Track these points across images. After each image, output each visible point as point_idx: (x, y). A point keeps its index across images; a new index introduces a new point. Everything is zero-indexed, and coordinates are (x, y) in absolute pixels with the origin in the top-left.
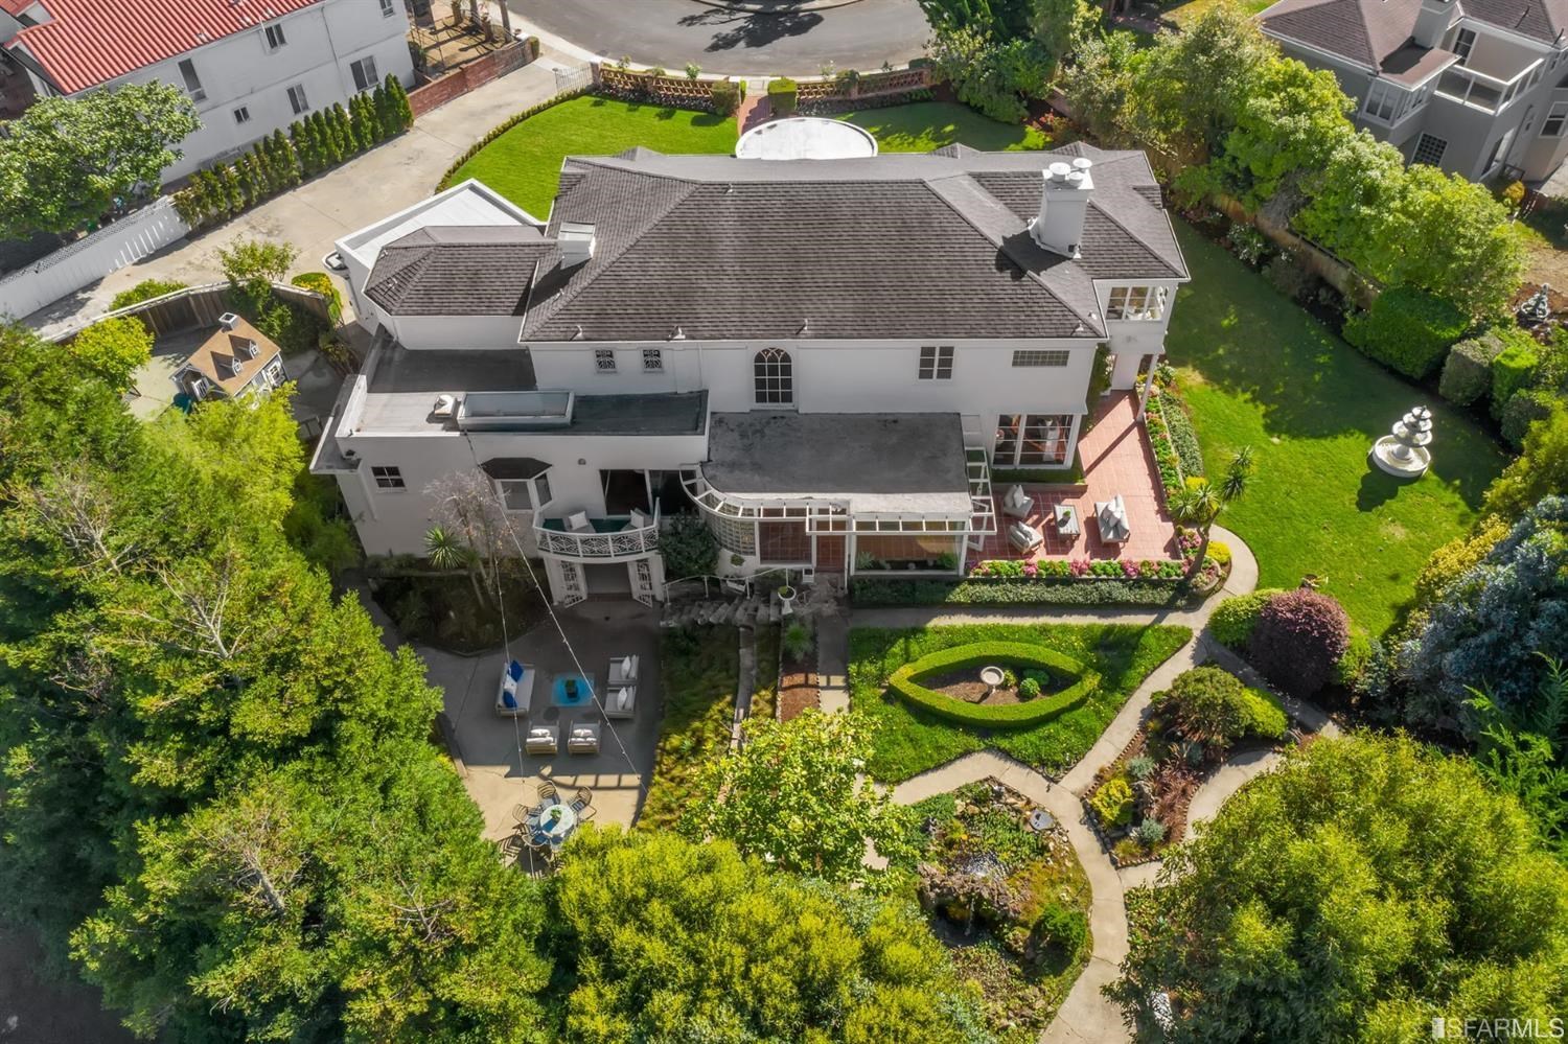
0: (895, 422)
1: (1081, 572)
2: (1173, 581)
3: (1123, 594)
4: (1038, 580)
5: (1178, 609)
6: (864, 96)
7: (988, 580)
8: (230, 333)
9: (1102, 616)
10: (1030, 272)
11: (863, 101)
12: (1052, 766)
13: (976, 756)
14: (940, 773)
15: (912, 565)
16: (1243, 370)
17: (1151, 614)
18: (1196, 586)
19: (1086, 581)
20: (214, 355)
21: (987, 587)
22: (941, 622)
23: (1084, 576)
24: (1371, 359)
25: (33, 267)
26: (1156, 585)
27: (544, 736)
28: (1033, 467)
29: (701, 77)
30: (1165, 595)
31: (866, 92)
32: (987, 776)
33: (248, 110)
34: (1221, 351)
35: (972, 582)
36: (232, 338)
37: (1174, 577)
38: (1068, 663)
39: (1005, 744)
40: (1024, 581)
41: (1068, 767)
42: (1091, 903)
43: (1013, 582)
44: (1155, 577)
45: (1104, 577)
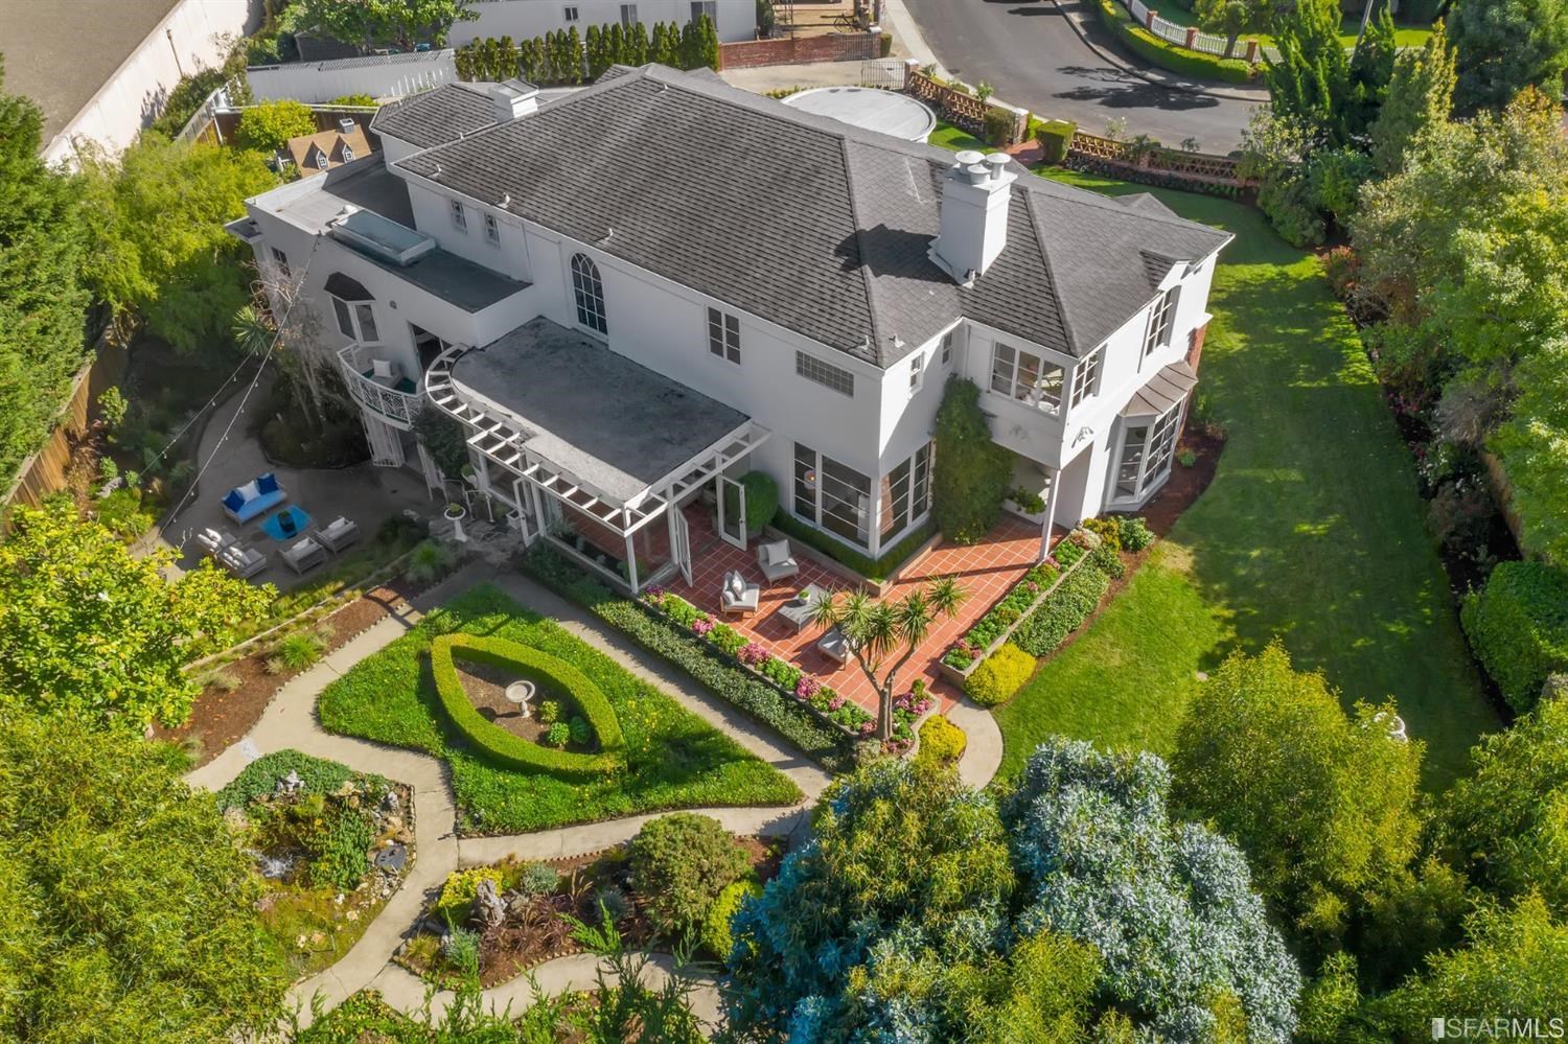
0: (681, 396)
1: (749, 660)
2: (840, 730)
3: (774, 713)
4: (700, 642)
5: (822, 767)
6: (1154, 171)
7: (653, 614)
8: (342, 135)
9: (731, 722)
10: (867, 269)
11: (1148, 175)
12: (472, 820)
13: (428, 760)
14: (378, 751)
15: (602, 558)
16: (1260, 586)
17: (786, 753)
18: (858, 752)
19: (748, 674)
20: (313, 145)
21: (647, 621)
22: (575, 630)
23: (751, 667)
24: (1478, 663)
25: (318, 64)
26: (820, 724)
27: (212, 539)
28: (834, 536)
29: (990, 100)
30: (822, 741)
31: (1158, 166)
32: (408, 783)
33: (579, 13)
34: (1255, 553)
35: (638, 606)
36: (339, 139)
37: (846, 728)
38: (608, 730)
39: (458, 764)
40: (685, 634)
41: (488, 832)
42: (321, 970)
43: (674, 627)
44: (825, 714)
45: (771, 680)
